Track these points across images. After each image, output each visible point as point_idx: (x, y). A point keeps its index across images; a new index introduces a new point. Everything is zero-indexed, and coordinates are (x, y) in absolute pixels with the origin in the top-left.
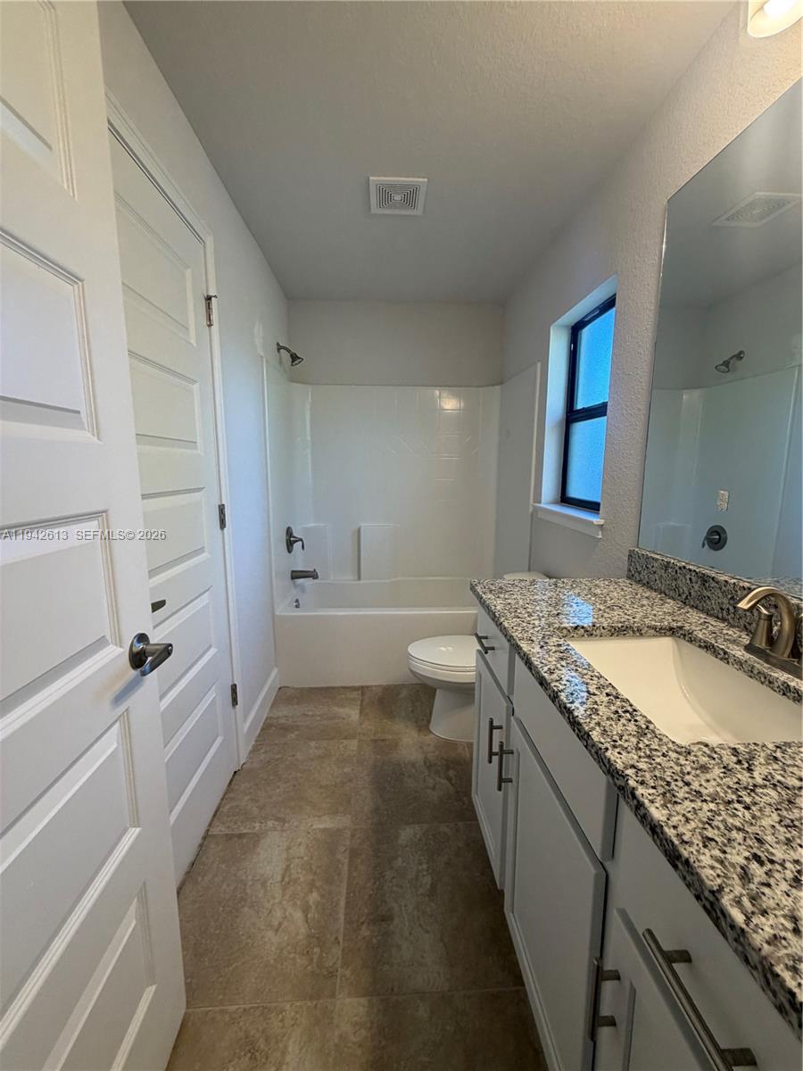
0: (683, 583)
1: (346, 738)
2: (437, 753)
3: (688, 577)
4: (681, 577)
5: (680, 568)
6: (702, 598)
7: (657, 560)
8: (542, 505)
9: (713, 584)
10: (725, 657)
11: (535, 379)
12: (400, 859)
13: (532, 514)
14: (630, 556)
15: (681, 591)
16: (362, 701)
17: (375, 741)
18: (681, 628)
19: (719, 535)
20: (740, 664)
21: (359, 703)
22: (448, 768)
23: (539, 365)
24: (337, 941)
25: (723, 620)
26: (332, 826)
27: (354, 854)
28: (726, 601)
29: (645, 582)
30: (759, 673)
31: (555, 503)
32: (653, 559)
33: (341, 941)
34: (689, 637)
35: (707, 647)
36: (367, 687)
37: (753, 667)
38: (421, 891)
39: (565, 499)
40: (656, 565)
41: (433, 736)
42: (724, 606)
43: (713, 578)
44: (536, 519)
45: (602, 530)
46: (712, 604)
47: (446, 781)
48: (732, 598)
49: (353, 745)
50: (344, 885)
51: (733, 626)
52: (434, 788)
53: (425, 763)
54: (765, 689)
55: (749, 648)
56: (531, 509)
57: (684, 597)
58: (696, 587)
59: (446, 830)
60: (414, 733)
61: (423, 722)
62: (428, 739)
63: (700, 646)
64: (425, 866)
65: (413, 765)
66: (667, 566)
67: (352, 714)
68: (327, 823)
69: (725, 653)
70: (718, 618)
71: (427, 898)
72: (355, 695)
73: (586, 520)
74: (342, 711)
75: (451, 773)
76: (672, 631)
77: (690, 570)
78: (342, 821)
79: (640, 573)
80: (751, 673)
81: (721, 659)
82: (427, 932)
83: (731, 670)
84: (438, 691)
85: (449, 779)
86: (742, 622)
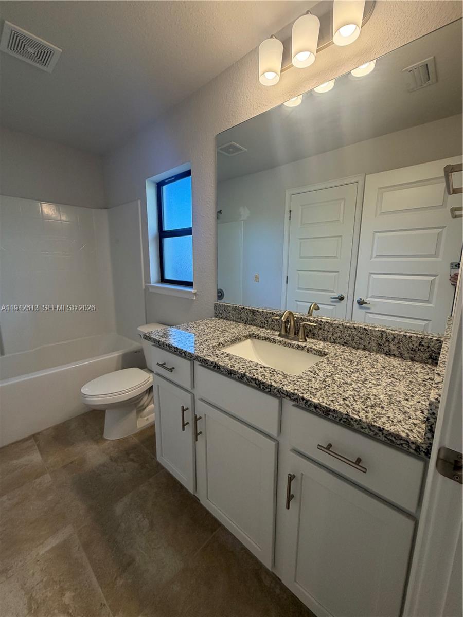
0: (244, 316)
1: (37, 477)
2: (116, 450)
3: (246, 312)
4: (243, 313)
5: (242, 309)
6: (253, 320)
7: (230, 306)
8: (152, 284)
9: (258, 313)
10: (274, 341)
11: (138, 209)
12: (123, 524)
13: (145, 290)
14: (215, 306)
15: (243, 319)
16: (38, 446)
17: (65, 467)
18: (253, 334)
19: (221, 293)
20: (280, 342)
21: (36, 447)
22: (128, 454)
23: (139, 202)
24: (103, 605)
25: (263, 327)
26: (57, 542)
27: (86, 546)
28: (263, 319)
29: (225, 317)
30: (288, 343)
31: (158, 283)
32: (228, 306)
33: (106, 602)
34: (258, 337)
35: (266, 339)
36: (38, 434)
37: (285, 342)
38: (145, 530)
39: (163, 280)
40: (229, 309)
41: (109, 441)
42: (263, 322)
43: (257, 311)
44: (148, 292)
45: (195, 295)
46: (258, 322)
47: (130, 463)
48: (266, 318)
49: (47, 478)
50: (90, 569)
51: (267, 329)
52: (125, 471)
53: (111, 459)
54: (291, 349)
55: (280, 335)
56: (144, 287)
57: (245, 321)
58: (250, 316)
59: (143, 488)
60: (95, 446)
61: (98, 435)
62: (106, 445)
63: (263, 340)
64: (140, 516)
65: (104, 465)
66: (235, 309)
67: (35, 457)
68: (52, 542)
69: (274, 339)
70: (261, 327)
71: (150, 532)
72: (29, 443)
73: (185, 291)
74: (24, 460)
75: (131, 456)
76: (250, 336)
77: (247, 309)
78: (65, 533)
79: (221, 314)
80: (285, 345)
81: (272, 342)
82: (159, 548)
83: (277, 346)
84: (107, 411)
85: (132, 460)
86: (271, 326)
